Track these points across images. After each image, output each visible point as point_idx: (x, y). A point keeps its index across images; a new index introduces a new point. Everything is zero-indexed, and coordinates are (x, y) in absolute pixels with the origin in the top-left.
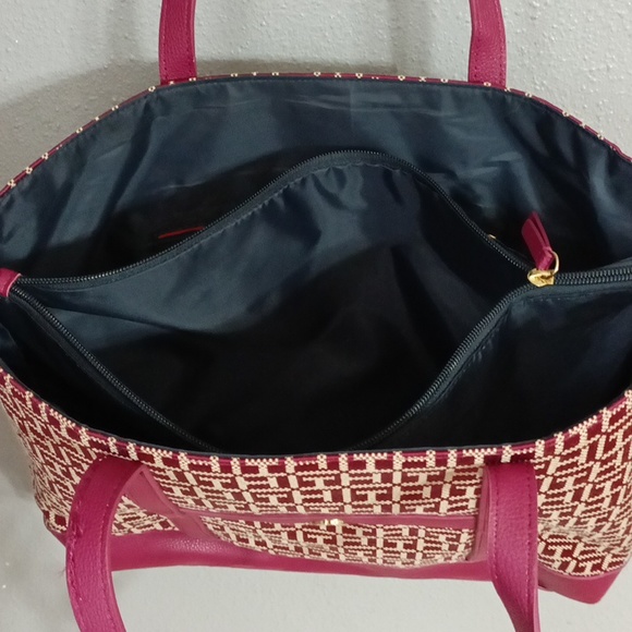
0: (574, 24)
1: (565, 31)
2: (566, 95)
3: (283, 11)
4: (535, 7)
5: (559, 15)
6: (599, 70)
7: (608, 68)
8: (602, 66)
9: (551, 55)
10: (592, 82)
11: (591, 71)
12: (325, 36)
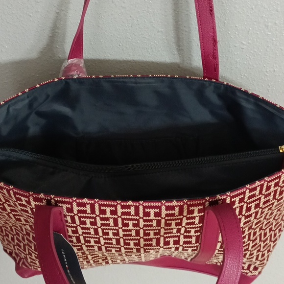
0: (260, 52)
1: (256, 54)
2: (255, 80)
3: (130, 40)
4: (244, 44)
5: (254, 48)
6: (270, 71)
7: (274, 71)
8: (272, 70)
9: (249, 64)
10: (266, 76)
11: (266, 71)
12: (148, 51)
